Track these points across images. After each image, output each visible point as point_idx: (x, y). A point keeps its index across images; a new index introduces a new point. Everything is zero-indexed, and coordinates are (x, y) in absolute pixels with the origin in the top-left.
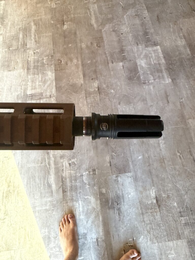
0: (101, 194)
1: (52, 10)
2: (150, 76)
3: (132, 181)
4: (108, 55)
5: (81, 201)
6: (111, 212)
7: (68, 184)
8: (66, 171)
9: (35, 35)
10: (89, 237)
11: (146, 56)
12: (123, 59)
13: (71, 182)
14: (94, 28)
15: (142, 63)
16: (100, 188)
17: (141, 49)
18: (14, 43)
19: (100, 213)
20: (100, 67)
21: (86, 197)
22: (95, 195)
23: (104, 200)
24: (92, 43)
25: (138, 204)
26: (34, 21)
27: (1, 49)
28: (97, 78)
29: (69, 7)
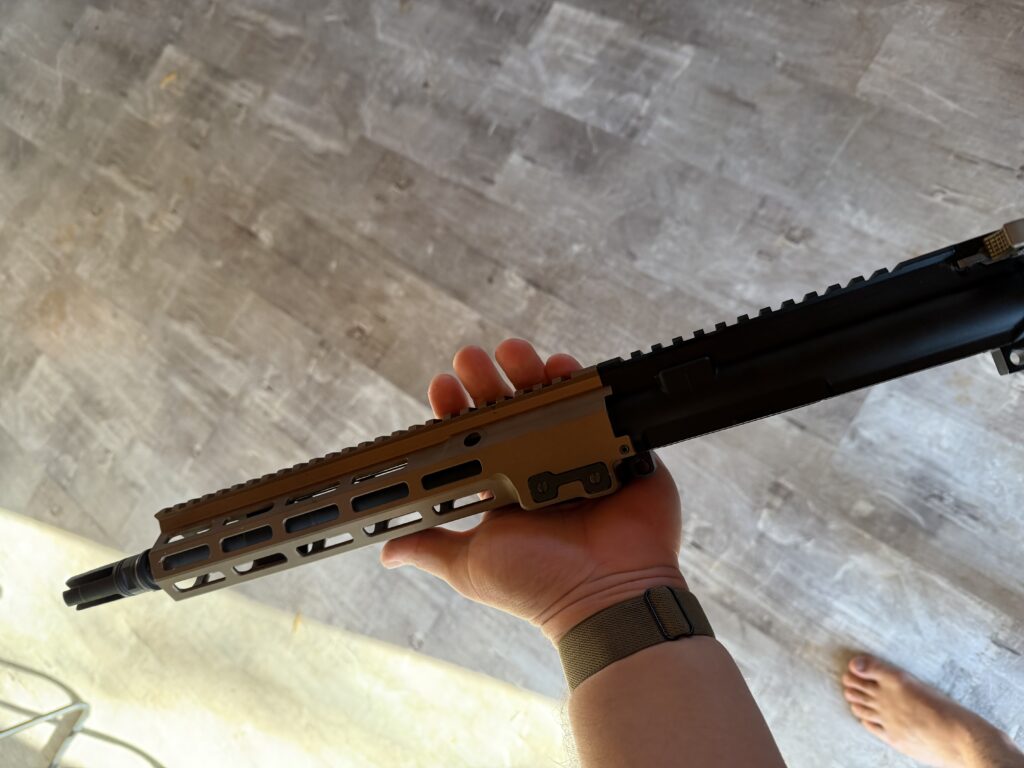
0: (866, 522)
1: (179, 237)
2: (624, 98)
3: (905, 398)
4: (454, 177)
5: (837, 597)
6: (946, 535)
7: (753, 597)
8: (706, 573)
9: (217, 346)
10: (966, 662)
11: (555, 65)
12: (506, 140)
13: (752, 583)
14: (340, 156)
15: (565, 93)
16: (844, 514)
17: (518, 65)
18: (189, 424)
19: (923, 573)
20: (473, 228)
21: (839, 576)
22: (854, 544)
23: (892, 529)
24: (380, 198)
25: (991, 435)
26: (170, 314)
27: (176, 478)
28: (499, 265)
29: (214, 180)
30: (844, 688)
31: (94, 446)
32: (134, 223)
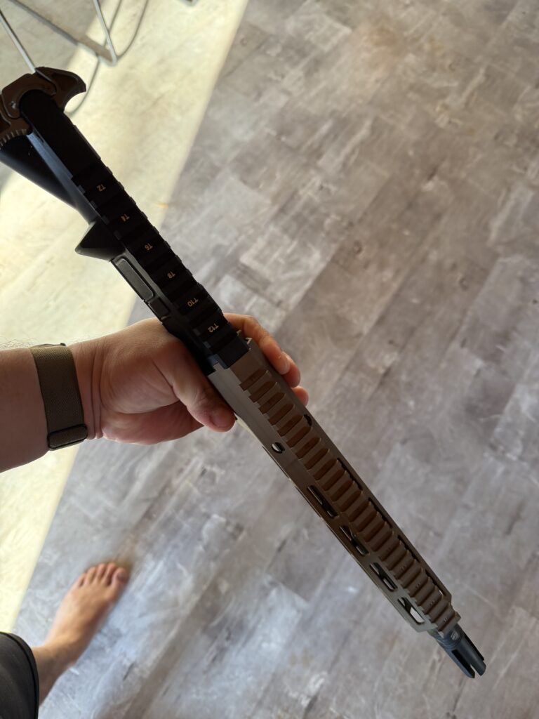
0: (214, 587)
1: (431, 126)
2: (519, 442)
3: (296, 621)
4: (467, 320)
5: (165, 564)
6: (203, 640)
7: (169, 508)
8: (185, 478)
9: (353, 152)
10: (121, 645)
12: (493, 357)
13: (178, 508)
14: (486, 239)
15: (525, 400)
16: (220, 573)
19: (179, 623)
20: (429, 331)
21: (180, 566)
22: (200, 578)
23: (209, 604)
24: (454, 267)
25: (269, 677)
26: (376, 119)
27: (262, 124)
28: (402, 349)
29: (471, 150)
30: (107, 564)
31: (287, 67)
32: (443, 94)
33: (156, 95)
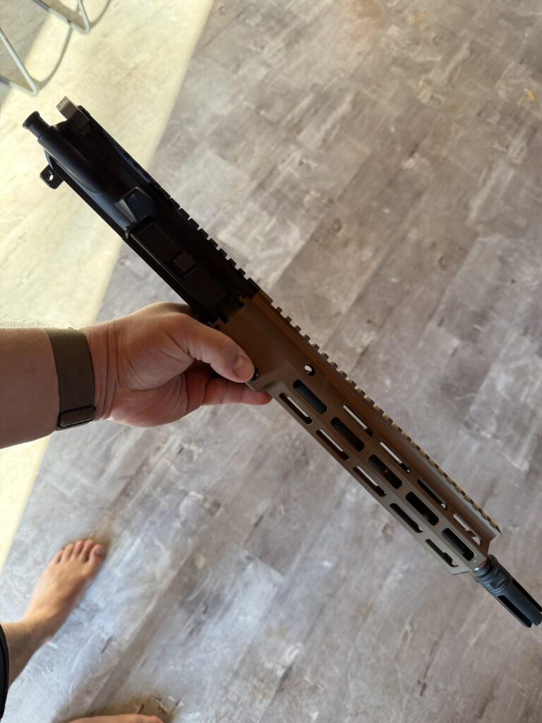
0: (191, 563)
1: (413, 102)
2: (493, 420)
3: (272, 595)
4: (445, 299)
5: (143, 540)
6: (180, 614)
7: (146, 486)
8: (163, 456)
9: (334, 127)
10: (98, 620)
11: (521, 373)
12: (470, 337)
13: (155, 486)
14: (466, 218)
15: (500, 379)
16: (198, 549)
17: (523, 348)
18: (279, 106)
19: (156, 597)
20: (407, 311)
21: (157, 543)
22: (177, 554)
23: (186, 579)
24: (433, 246)
25: (245, 648)
26: (357, 94)
27: (241, 97)
28: (380, 328)
29: (453, 127)
30: (84, 541)
31: (267, 38)
32: (425, 68)
33: (131, 65)
